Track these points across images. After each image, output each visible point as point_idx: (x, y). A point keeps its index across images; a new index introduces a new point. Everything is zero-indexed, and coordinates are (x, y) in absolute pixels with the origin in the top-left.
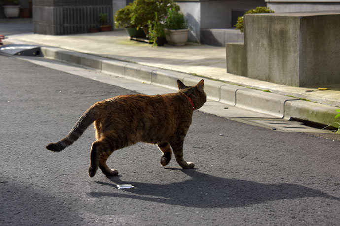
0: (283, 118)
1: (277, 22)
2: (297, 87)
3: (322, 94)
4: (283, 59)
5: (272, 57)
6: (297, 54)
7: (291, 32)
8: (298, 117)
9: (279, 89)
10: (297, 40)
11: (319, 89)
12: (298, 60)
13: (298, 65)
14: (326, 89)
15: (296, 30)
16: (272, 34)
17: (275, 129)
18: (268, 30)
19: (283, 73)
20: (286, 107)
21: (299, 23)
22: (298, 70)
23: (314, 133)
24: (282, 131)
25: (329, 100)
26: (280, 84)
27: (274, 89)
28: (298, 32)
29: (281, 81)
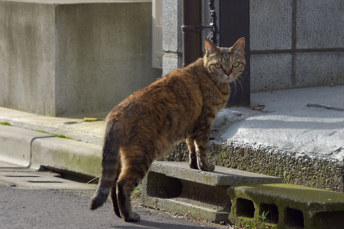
0: (29, 167)
1: (20, 11)
2: (53, 116)
3: (89, 128)
4: (32, 72)
5: (13, 67)
6: (52, 63)
7: (42, 28)
8: (52, 164)
9: (23, 120)
10: (51, 41)
11: (85, 119)
12: (53, 73)
13: (54, 81)
14: (95, 119)
15: (49, 25)
16: (14, 32)
17: (14, 186)
18: (8, 25)
19: (32, 95)
20: (33, 148)
21: (54, 16)
22: (54, 89)
23: (74, 190)
24: (24, 188)
25: (98, 136)
26: (26, 111)
27: (16, 120)
28: (53, 29)
29: (29, 106)
